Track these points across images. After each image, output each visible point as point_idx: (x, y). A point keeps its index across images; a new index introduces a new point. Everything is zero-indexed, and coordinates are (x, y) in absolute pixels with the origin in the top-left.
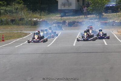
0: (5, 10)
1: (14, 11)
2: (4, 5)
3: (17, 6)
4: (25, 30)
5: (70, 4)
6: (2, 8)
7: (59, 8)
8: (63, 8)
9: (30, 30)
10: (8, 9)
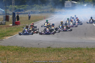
0: (45, 8)
1: (48, 8)
2: (45, 6)
3: (49, 6)
4: (52, 15)
5: (69, 5)
6: (44, 7)
7: (65, 7)
8: (66, 7)
9: (55, 15)
10: (46, 7)
